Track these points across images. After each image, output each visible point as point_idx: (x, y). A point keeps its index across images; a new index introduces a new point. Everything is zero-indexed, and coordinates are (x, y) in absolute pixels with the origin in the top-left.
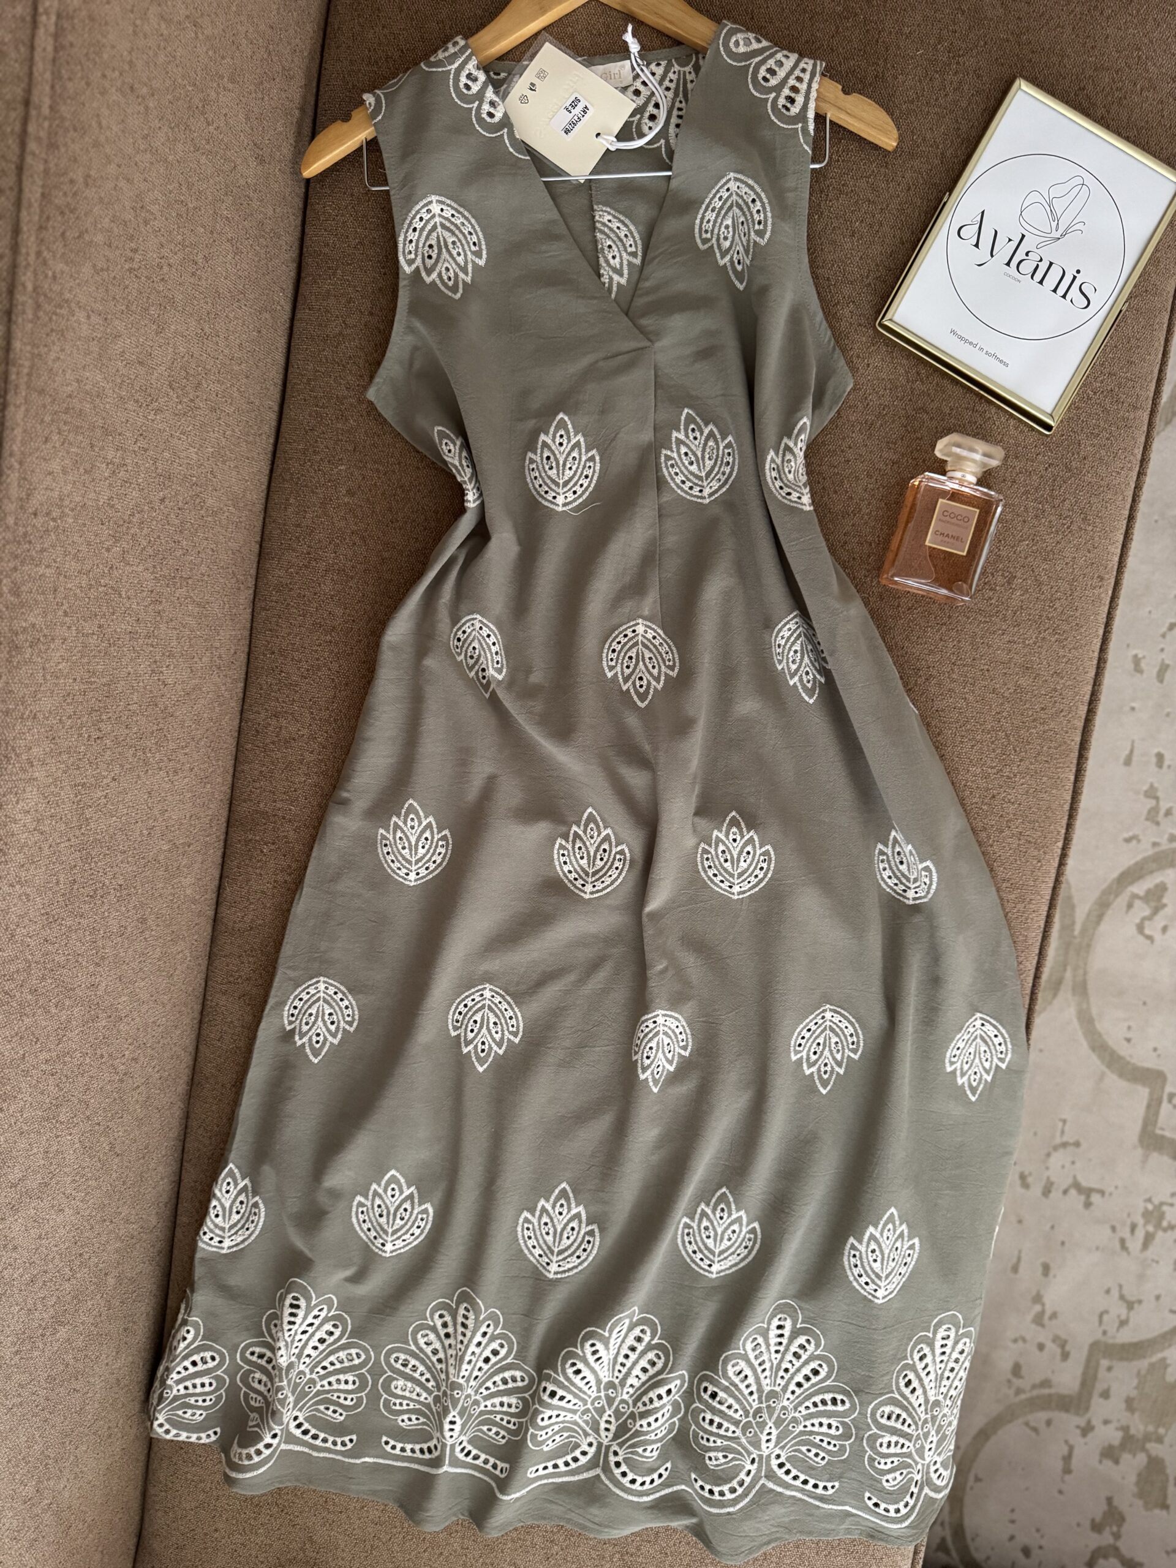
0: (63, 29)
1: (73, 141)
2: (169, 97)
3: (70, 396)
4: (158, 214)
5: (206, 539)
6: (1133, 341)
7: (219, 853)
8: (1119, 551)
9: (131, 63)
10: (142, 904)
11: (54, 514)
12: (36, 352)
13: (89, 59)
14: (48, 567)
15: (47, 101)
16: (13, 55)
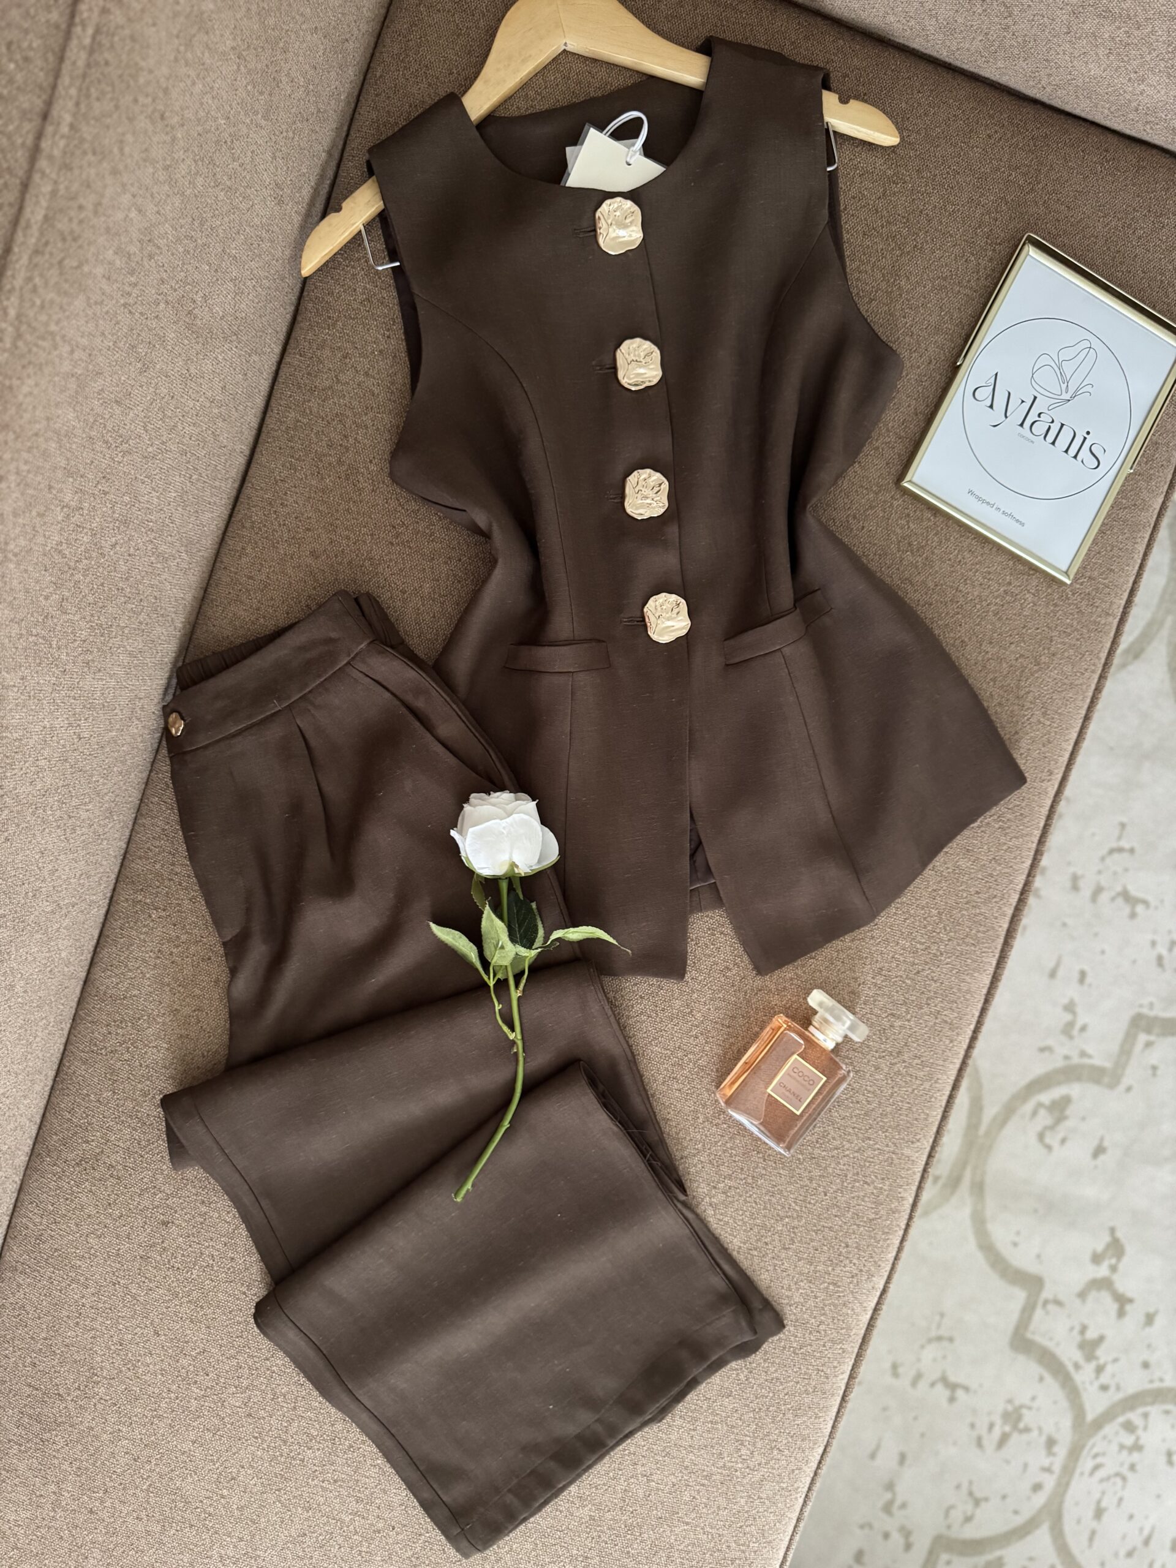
2: (199, 128)
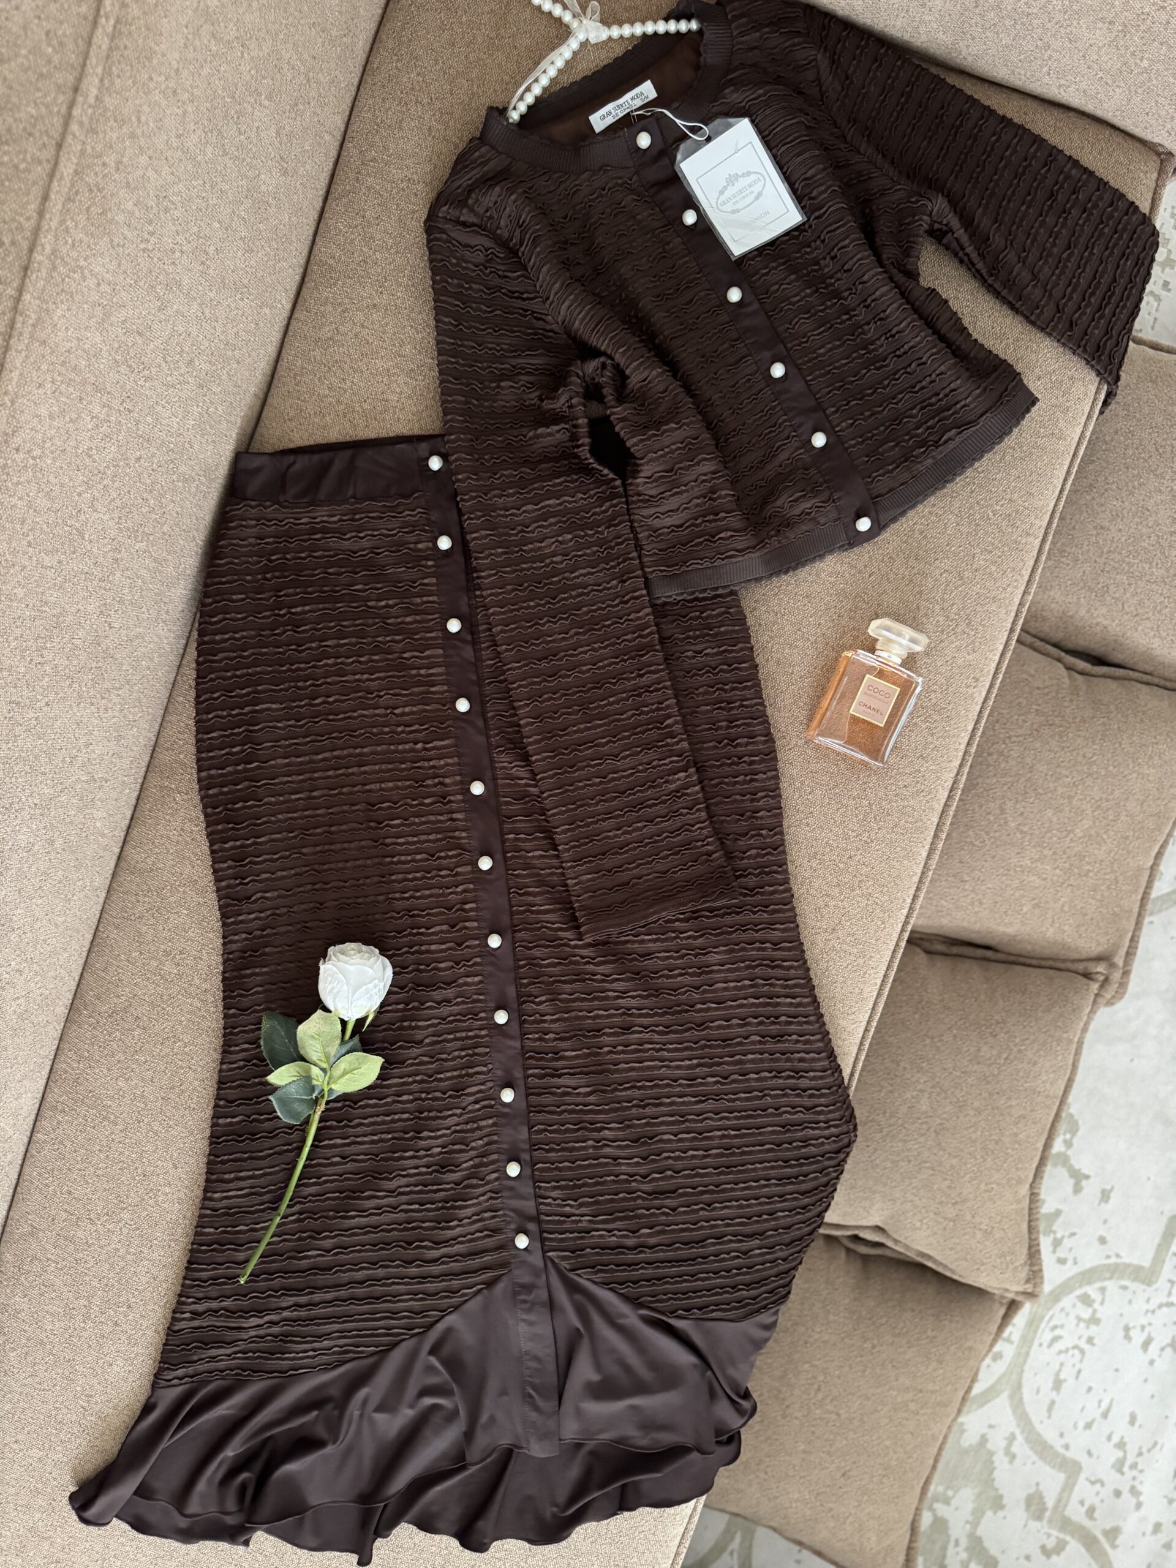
0: (120, 33)
1: (112, 130)
3: (69, 351)
4: (179, 205)
5: (173, 502)
6: (1034, 477)
7: (135, 794)
8: (997, 658)
9: (177, 71)
10: (52, 825)
11: (37, 452)
12: (44, 307)
13: (139, 62)
14: (20, 499)
15: (94, 91)
16: (71, 47)
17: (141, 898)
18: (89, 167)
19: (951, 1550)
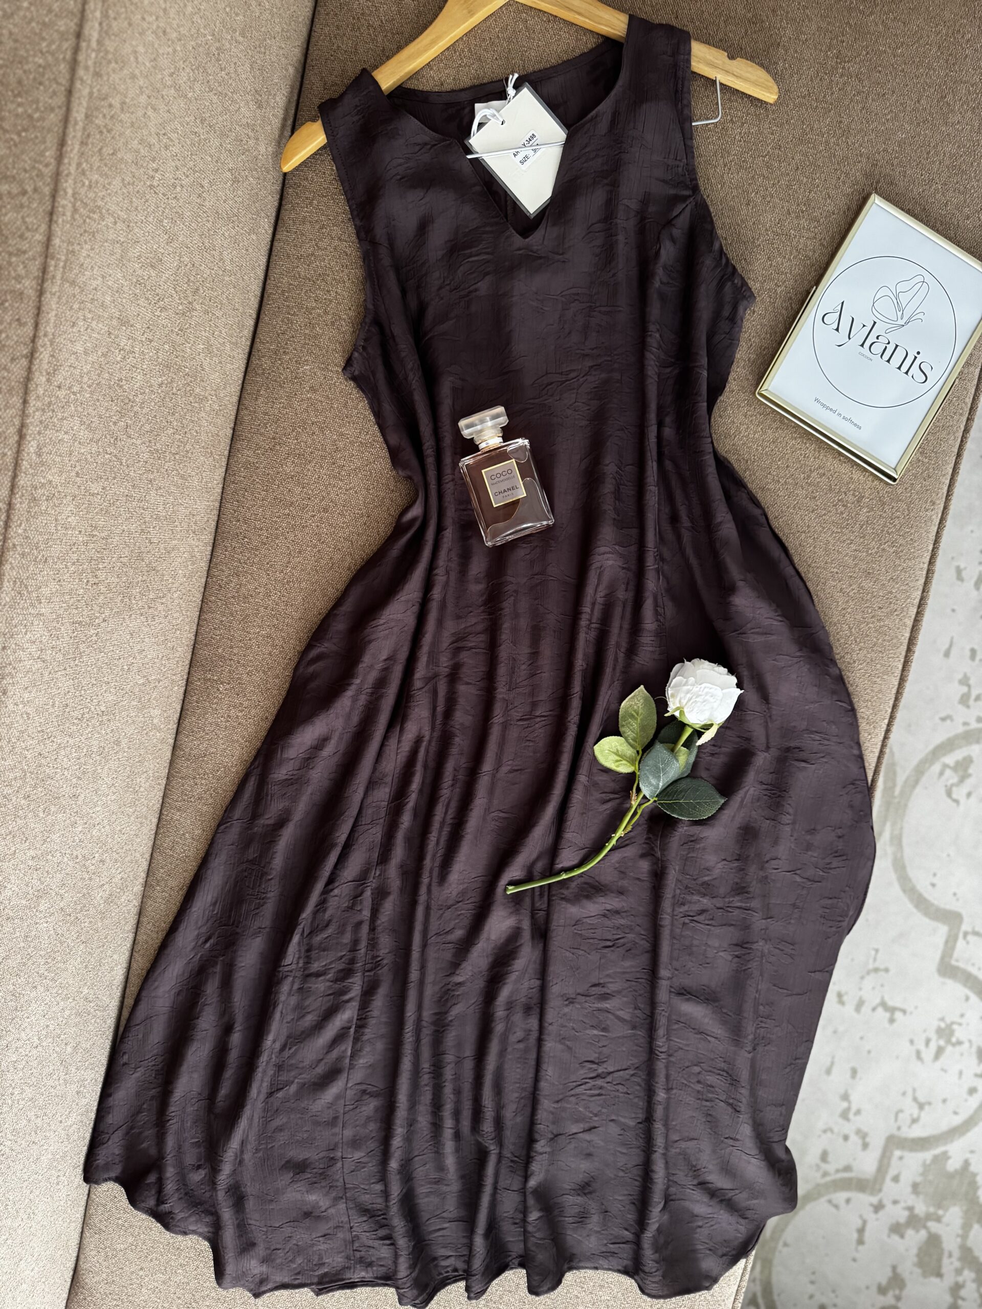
1: (114, 71)
2: (193, 43)
4: (176, 142)
5: (193, 422)
10: (118, 729)
12: (71, 249)
14: (66, 433)
15: (95, 35)
17: (198, 781)
18: (97, 109)
19: (945, 1261)
